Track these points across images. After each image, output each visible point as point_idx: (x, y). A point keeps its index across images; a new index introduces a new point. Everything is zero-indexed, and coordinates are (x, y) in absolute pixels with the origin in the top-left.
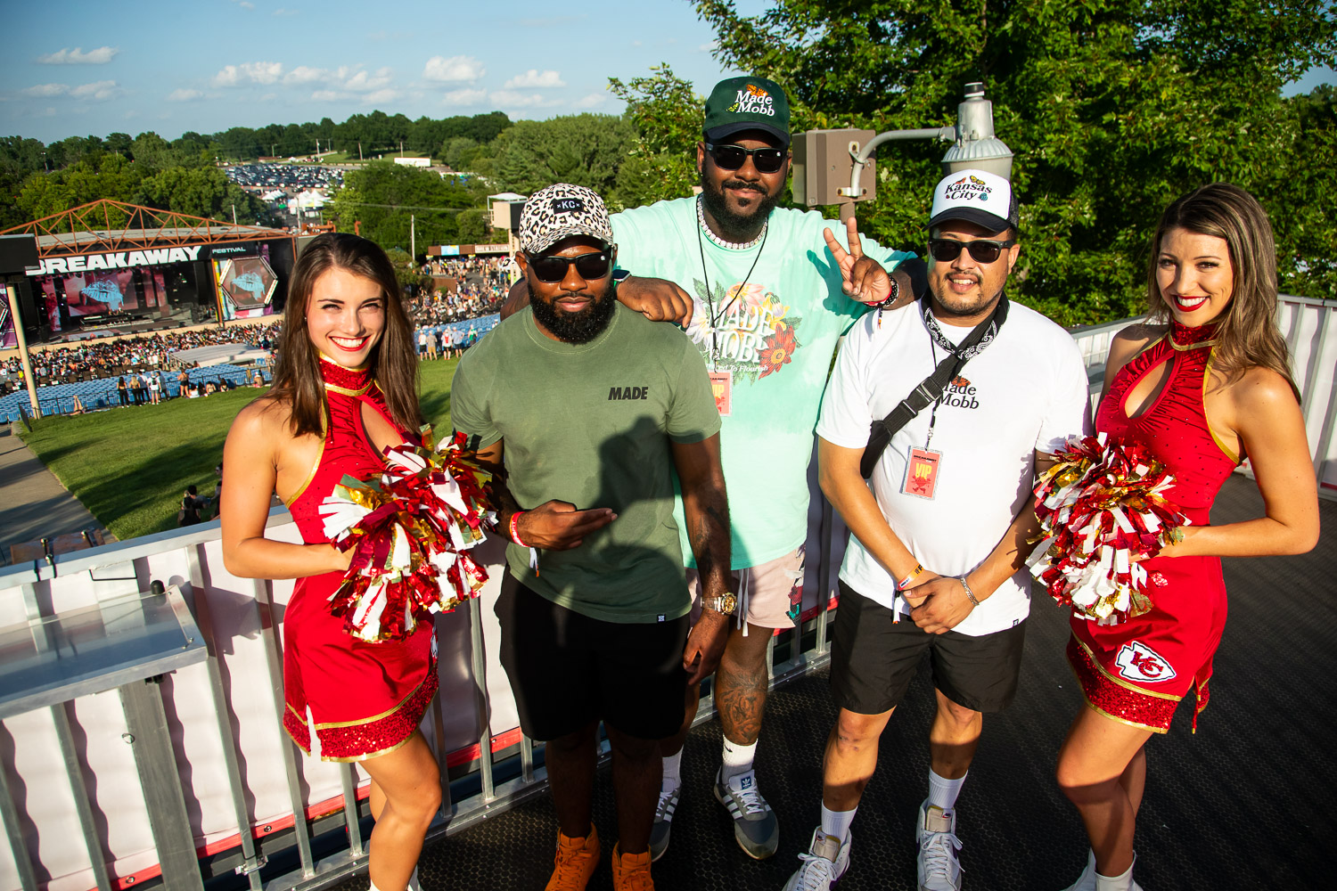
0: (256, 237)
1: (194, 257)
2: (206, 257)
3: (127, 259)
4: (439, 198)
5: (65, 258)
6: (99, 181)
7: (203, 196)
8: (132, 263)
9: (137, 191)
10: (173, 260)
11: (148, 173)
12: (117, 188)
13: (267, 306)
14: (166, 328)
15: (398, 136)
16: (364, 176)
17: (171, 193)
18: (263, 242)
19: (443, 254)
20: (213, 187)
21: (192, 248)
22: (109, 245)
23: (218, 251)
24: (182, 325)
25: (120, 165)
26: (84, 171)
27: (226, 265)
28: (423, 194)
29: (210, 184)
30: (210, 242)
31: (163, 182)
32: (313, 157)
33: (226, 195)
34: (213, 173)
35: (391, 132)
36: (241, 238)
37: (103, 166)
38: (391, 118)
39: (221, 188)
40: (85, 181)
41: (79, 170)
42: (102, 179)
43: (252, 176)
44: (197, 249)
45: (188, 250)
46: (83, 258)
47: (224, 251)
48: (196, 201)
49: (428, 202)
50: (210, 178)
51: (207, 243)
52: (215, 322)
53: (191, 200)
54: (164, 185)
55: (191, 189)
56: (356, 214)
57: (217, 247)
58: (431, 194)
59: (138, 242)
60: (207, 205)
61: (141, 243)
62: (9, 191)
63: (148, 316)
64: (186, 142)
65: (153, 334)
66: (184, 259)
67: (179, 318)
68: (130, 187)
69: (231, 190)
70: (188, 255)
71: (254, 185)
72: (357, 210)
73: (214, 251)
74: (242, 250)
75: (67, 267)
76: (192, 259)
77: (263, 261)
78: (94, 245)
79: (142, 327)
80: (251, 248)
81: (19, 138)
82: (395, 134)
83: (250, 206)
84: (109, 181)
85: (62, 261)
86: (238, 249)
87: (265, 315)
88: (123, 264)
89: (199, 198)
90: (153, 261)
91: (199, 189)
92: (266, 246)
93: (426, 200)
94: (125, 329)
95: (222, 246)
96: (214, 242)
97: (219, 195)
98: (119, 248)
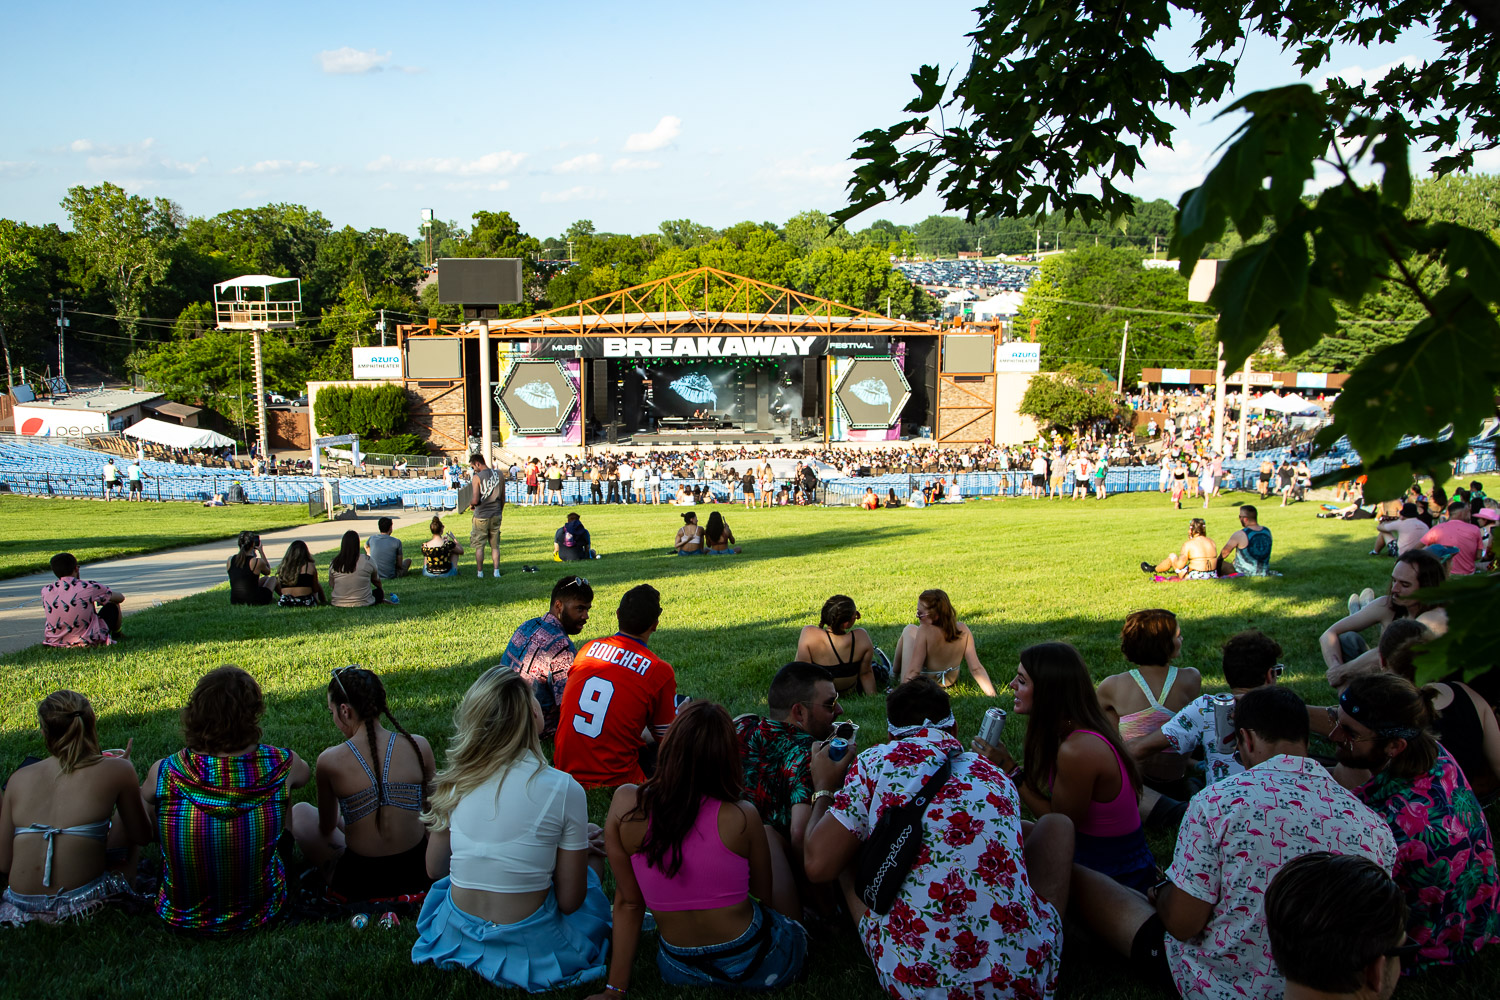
0: (890, 330)
1: (805, 351)
2: (819, 355)
3: (721, 347)
4: (1174, 300)
5: (650, 339)
6: (737, 261)
7: (855, 286)
8: (727, 352)
9: (779, 276)
10: (777, 352)
11: (796, 253)
12: (756, 271)
13: (892, 428)
14: (756, 442)
15: (1154, 230)
16: (1069, 265)
17: (818, 280)
18: (899, 339)
19: (1164, 381)
20: (870, 274)
21: (804, 338)
22: (704, 327)
23: (838, 345)
24: (777, 441)
25: (769, 244)
26: (726, 250)
27: (844, 364)
28: (1151, 294)
29: (867, 270)
30: (829, 333)
31: (810, 264)
32: (1030, 256)
33: (885, 286)
34: (874, 255)
35: (1145, 225)
36: (869, 330)
37: (748, 246)
38: (1148, 204)
39: (879, 276)
40: (722, 260)
41: (720, 249)
42: (742, 258)
43: (941, 274)
44: (811, 340)
45: (798, 340)
46: (670, 341)
47: (844, 346)
48: (846, 291)
49: (1156, 304)
50: (869, 263)
51: (824, 333)
52: (821, 442)
53: (841, 290)
54: (811, 270)
55: (842, 276)
56: (1051, 318)
57: (834, 339)
58: (1164, 294)
59: (740, 326)
60: (859, 295)
61: (742, 326)
62: (638, 269)
63: (740, 425)
64: (874, 232)
65: (739, 447)
66: (792, 352)
67: (777, 432)
68: (771, 269)
69: (892, 279)
70: (797, 348)
71: (941, 284)
72: (1052, 313)
73: (832, 345)
74: (869, 346)
75: (650, 350)
76: (801, 353)
77: (895, 366)
78: (686, 325)
79: (727, 437)
80: (881, 346)
81: (688, 222)
82: (1150, 226)
83: (914, 302)
84: (748, 261)
85: (646, 342)
86: (863, 345)
87: (887, 439)
88: (715, 353)
89: (851, 288)
90: (753, 352)
91: (852, 275)
92: (902, 345)
93: (1155, 302)
94: (706, 438)
95: (842, 340)
96: (834, 333)
97: (876, 285)
98: (715, 331)
